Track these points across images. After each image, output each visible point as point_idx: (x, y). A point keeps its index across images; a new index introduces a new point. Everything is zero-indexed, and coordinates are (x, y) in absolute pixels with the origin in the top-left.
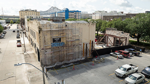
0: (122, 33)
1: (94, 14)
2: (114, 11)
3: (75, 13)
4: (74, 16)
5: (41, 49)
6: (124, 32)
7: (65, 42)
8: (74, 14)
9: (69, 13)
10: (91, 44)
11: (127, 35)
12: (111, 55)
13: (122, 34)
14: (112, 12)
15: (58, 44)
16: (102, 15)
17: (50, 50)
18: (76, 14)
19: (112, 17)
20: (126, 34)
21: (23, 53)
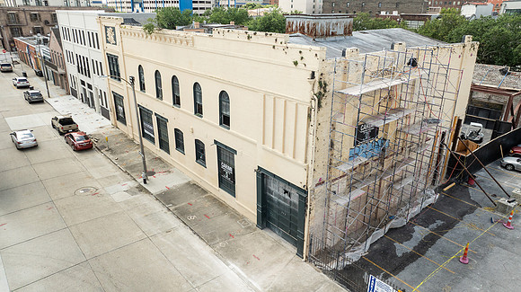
5: (314, 184)
6: (515, 69)
7: (392, 138)
12: (513, 168)
15: (369, 146)
17: (345, 180)
21: (136, 185)
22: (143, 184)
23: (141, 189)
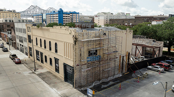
0: (154, 41)
1: (96, 16)
2: (121, 13)
3: (72, 15)
4: (70, 19)
5: (76, 65)
6: (157, 40)
7: (102, 55)
8: (70, 17)
9: (64, 15)
10: (128, 57)
11: (161, 44)
12: (150, 69)
13: (153, 43)
14: (119, 14)
15: (94, 57)
16: (107, 18)
17: (86, 66)
18: (73, 17)
19: (122, 21)
20: (159, 42)
21: (32, 72)
22: (34, 72)
23: (33, 73)
